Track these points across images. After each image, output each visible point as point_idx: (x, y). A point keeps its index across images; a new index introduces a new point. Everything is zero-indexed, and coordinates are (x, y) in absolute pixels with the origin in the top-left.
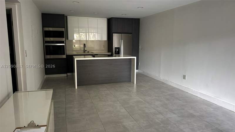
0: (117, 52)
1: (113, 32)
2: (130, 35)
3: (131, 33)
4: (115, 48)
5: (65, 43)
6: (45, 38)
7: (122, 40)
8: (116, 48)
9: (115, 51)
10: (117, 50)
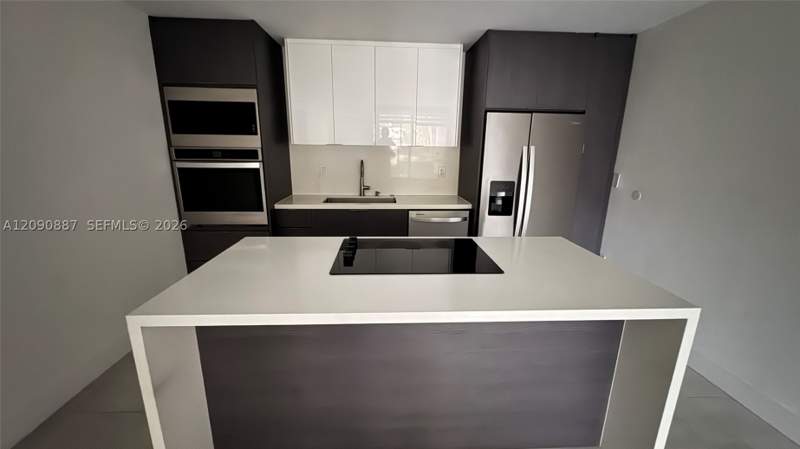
0: (499, 202)
1: (489, 105)
2: (574, 121)
3: (583, 113)
4: (493, 183)
5: (260, 158)
6: (174, 137)
7: (532, 148)
8: (495, 185)
9: (493, 199)
10: (503, 194)
